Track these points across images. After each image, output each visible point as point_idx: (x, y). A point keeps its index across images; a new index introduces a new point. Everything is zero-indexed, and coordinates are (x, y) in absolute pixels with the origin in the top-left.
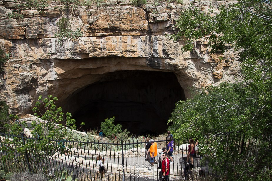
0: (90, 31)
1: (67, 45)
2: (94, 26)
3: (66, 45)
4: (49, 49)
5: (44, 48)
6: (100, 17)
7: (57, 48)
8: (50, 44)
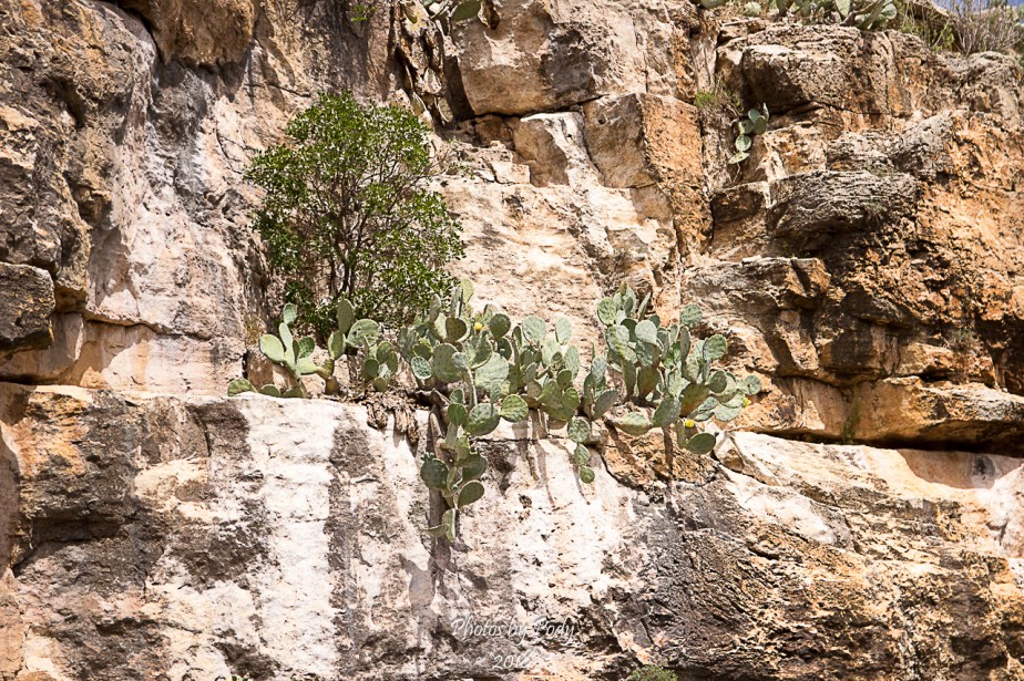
0: (806, 354)
1: (537, 548)
2: (892, 273)
3: (522, 541)
4: (194, 598)
5: (82, 576)
6: (958, 157)
7: (370, 581)
8: (228, 510)
